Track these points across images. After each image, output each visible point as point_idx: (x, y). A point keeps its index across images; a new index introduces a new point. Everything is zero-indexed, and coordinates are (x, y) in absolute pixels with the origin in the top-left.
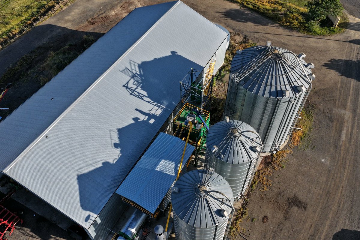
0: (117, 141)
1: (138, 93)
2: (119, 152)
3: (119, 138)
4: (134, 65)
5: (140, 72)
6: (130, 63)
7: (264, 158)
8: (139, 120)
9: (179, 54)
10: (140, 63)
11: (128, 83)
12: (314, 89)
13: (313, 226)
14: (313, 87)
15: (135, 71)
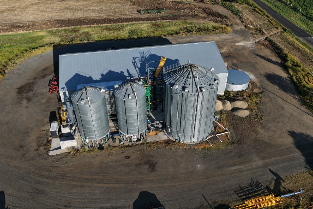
1: (136, 64)
2: (100, 78)
3: (106, 73)
5: (148, 57)
6: (148, 51)
7: (169, 140)
8: (123, 74)
9: (179, 62)
10: (153, 53)
11: (137, 58)
12: (259, 138)
13: (143, 179)
14: (260, 137)
15: (146, 55)
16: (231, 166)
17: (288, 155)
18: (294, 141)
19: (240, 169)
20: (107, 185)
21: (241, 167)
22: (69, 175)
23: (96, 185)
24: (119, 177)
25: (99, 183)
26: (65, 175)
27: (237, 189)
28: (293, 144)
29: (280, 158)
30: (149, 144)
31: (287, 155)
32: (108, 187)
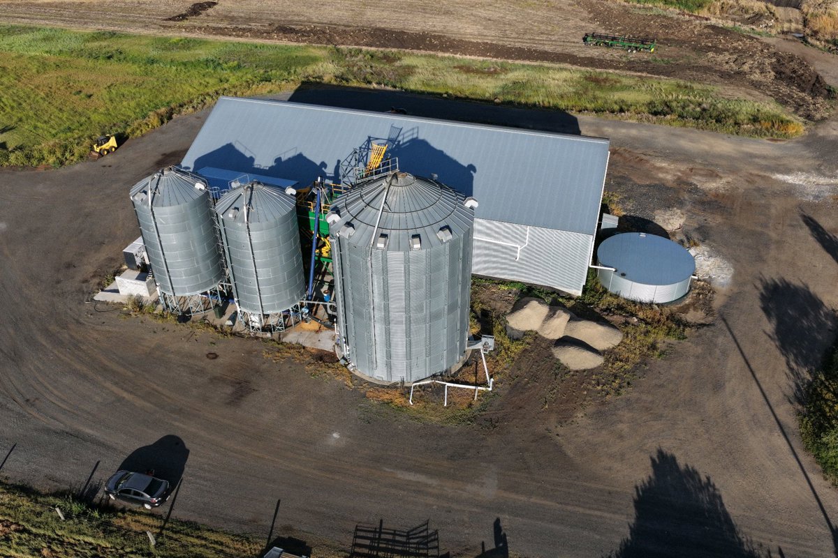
0: (284, 158)
2: (270, 165)
3: (289, 159)
4: (413, 134)
5: (404, 144)
6: (413, 129)
7: (331, 353)
8: (323, 169)
9: (474, 174)
10: (421, 137)
11: (377, 139)
12: (558, 435)
13: (197, 412)
14: (561, 433)
15: (403, 139)
16: (408, 469)
17: (589, 509)
18: (649, 483)
19: (426, 485)
20: (125, 395)
21: (430, 481)
22: (84, 347)
23: (108, 384)
24: (160, 389)
25: (116, 384)
26: (80, 345)
27: (368, 525)
28: (637, 488)
29: (560, 506)
30: (280, 346)
31: (584, 508)
32: (124, 398)
